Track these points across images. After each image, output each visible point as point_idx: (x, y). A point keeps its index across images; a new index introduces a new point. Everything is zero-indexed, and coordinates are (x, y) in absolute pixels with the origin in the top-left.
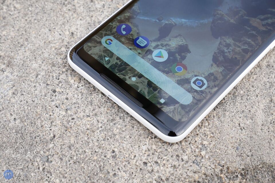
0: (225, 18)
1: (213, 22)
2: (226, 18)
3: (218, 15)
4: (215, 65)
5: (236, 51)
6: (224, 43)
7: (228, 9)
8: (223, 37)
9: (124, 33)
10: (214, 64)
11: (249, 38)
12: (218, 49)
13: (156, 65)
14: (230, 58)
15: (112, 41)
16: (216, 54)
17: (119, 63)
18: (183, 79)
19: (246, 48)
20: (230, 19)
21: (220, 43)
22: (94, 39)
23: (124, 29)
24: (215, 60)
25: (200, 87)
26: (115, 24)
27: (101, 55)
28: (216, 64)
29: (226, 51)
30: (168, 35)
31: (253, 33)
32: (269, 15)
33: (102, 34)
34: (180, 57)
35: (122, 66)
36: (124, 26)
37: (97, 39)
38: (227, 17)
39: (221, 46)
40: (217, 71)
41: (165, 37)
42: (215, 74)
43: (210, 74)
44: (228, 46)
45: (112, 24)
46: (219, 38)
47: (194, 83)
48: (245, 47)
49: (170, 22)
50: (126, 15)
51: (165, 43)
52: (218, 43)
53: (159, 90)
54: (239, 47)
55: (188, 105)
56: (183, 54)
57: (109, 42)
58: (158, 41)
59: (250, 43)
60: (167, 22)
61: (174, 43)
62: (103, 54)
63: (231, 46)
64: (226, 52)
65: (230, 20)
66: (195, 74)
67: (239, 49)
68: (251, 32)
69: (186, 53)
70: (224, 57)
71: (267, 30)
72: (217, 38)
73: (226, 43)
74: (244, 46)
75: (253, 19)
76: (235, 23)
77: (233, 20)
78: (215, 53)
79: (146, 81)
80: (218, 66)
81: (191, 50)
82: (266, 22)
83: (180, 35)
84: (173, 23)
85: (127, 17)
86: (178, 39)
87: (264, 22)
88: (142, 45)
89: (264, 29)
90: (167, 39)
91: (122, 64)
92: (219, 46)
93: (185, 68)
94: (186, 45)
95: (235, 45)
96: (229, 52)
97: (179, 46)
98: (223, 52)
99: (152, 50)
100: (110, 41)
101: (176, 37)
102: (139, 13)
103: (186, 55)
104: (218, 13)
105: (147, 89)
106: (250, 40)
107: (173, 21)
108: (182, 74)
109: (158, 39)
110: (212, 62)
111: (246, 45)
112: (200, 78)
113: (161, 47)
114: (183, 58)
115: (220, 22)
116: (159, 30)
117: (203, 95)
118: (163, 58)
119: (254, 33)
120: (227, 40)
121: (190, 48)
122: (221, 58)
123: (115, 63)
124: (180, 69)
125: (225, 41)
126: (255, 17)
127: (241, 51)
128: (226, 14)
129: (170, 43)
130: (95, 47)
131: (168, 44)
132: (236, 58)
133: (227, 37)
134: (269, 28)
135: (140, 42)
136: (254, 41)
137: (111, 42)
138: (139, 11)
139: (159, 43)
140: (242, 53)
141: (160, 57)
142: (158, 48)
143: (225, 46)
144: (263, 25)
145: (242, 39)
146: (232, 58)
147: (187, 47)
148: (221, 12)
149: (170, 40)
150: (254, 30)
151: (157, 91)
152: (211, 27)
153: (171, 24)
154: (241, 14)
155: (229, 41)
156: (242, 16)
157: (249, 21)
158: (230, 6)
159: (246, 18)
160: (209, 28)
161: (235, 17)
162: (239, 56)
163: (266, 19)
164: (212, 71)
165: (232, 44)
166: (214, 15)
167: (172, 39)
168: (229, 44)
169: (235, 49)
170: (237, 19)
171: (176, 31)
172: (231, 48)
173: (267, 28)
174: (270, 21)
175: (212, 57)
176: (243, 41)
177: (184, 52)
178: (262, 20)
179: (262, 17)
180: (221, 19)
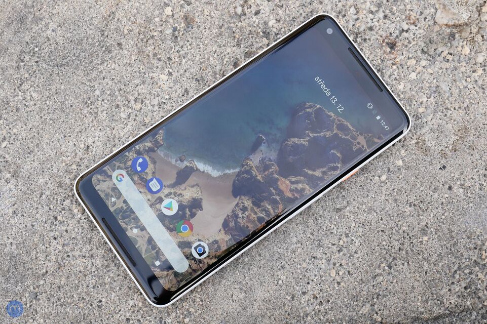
1: (238, 174)
2: (254, 172)
3: (247, 166)
4: (223, 232)
5: (251, 218)
6: (241, 205)
7: (260, 161)
8: (243, 197)
9: (139, 169)
10: (222, 230)
11: (269, 205)
12: (233, 211)
13: (162, 217)
14: (241, 226)
15: (123, 177)
16: (229, 218)
17: (125, 208)
18: (185, 242)
19: (263, 217)
20: (257, 174)
22: (105, 171)
23: (140, 165)
24: (225, 225)
25: (200, 255)
26: (131, 155)
27: (109, 193)
28: (225, 230)
29: (240, 215)
30: (184, 183)
31: (276, 199)
32: (302, 178)
33: (115, 165)
34: (189, 213)
35: (127, 212)
36: (141, 160)
37: (108, 171)
38: (256, 171)
39: (237, 208)
40: (223, 239)
41: (181, 184)
42: (220, 242)
43: (215, 241)
44: (244, 209)
45: (129, 154)
46: (239, 197)
47: (196, 248)
48: (262, 215)
49: (191, 165)
50: (146, 144)
51: (179, 192)
52: (235, 203)
53: (157, 249)
54: (256, 213)
55: (182, 273)
56: (194, 210)
57: (121, 179)
58: (172, 188)
59: (269, 211)
60: (188, 164)
61: (189, 193)
62: (111, 192)
63: (247, 210)
64: (240, 217)
65: (257, 176)
66: (200, 238)
67: (254, 216)
68: (275, 197)
69: (198, 209)
70: (236, 222)
71: (293, 197)
72: (236, 197)
73: (243, 206)
74: (261, 213)
75: (283, 179)
76: (261, 180)
77: (261, 176)
78: (228, 216)
79: (147, 236)
80: (226, 233)
81: (203, 207)
82: (295, 186)
83: (197, 185)
84: (194, 166)
85: (147, 148)
86: (194, 189)
87: (293, 187)
88: (154, 189)
89: (289, 195)
90: (183, 187)
91: (128, 210)
92: (235, 207)
93: (191, 228)
94: (201, 199)
95: (252, 210)
96: (243, 217)
97: (193, 198)
98: (237, 216)
99: (164, 198)
100: (122, 177)
101: (193, 186)
102: (161, 145)
103: (197, 212)
104: (248, 163)
105: (146, 246)
106: (270, 207)
107: (195, 165)
108: (186, 235)
109: (173, 186)
110: (221, 227)
111: (264, 212)
112: (203, 244)
113: (173, 196)
114: (193, 215)
115: (246, 175)
116: (177, 174)
117: (200, 265)
118: (172, 211)
119: (278, 198)
120: (245, 202)
121: (204, 203)
122: (232, 224)
123: (120, 207)
124: (185, 229)
125: (243, 203)
126: (285, 177)
127: (256, 219)
128: (255, 167)
129: (184, 193)
130: (104, 181)
131: (181, 194)
132: (248, 227)
133: (247, 197)
136: (274, 209)
137: (123, 179)
138: (162, 143)
139: (173, 191)
140: (256, 222)
142: (170, 197)
143: (241, 209)
144: (291, 190)
145: (262, 204)
146: (244, 226)
147: (200, 202)
148: (251, 162)
149: (185, 189)
150: (279, 195)
151: (155, 251)
152: (234, 181)
153: (192, 168)
154: (272, 170)
155: (248, 203)
156: (272, 173)
157: (277, 182)
158: (264, 156)
159: (276, 176)
160: (232, 182)
161: (264, 172)
162: (252, 226)
163: (297, 182)
164: (217, 238)
165: (249, 208)
166: (243, 166)
167: (188, 188)
168: (246, 208)
169: (250, 215)
170: (265, 175)
171: (195, 178)
172: (246, 213)
173: (294, 195)
174: (300, 186)
175: (223, 221)
176: (263, 206)
177: (195, 208)
178: (292, 183)
179: (294, 179)
180: (248, 172)
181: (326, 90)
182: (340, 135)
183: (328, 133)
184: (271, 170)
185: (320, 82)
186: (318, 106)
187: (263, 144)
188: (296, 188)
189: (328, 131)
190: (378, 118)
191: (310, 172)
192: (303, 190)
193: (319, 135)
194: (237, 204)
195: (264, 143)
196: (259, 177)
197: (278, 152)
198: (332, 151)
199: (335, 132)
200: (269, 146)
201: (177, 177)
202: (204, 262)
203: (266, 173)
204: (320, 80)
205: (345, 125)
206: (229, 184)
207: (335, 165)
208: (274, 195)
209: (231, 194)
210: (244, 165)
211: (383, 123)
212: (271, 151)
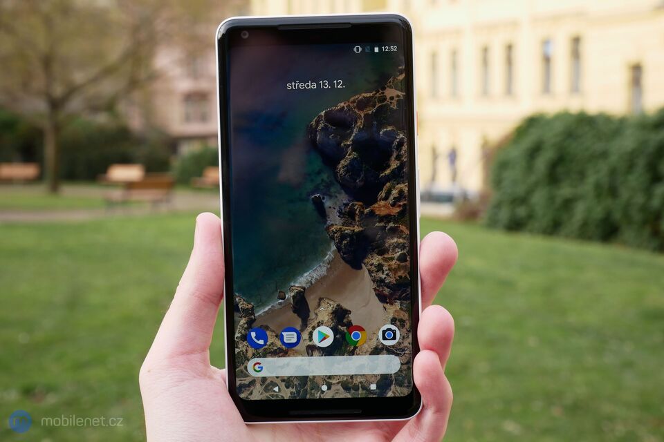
0: (346, 231)
1: (339, 249)
2: (348, 230)
3: (336, 233)
4: (388, 306)
5: (393, 267)
6: (373, 268)
7: (339, 216)
8: (366, 261)
10: (385, 305)
11: (392, 238)
12: (374, 281)
14: (395, 282)
16: (378, 290)
17: (294, 390)
19: (401, 254)
20: (352, 229)
21: (370, 272)
22: (240, 385)
24: (383, 298)
26: (242, 347)
28: (387, 303)
29: (383, 276)
30: (309, 311)
31: (391, 227)
32: (388, 184)
33: (242, 371)
34: (345, 328)
35: (300, 391)
37: (243, 382)
38: (347, 228)
39: (373, 275)
40: (396, 311)
41: (308, 316)
43: (392, 320)
44: (380, 267)
45: (239, 348)
46: (363, 265)
48: (398, 254)
49: (295, 291)
50: (241, 323)
51: (315, 323)
52: (367, 273)
53: (360, 385)
54: (392, 259)
56: (345, 321)
58: (306, 327)
59: (399, 244)
60: (293, 294)
61: (324, 312)
63: (383, 266)
64: (385, 278)
65: (353, 231)
67: (394, 262)
68: (388, 227)
69: (347, 316)
70: (388, 286)
71: (401, 208)
72: (360, 268)
73: (375, 267)
74: (396, 253)
75: (376, 205)
76: (361, 229)
77: (356, 227)
78: (375, 289)
79: (339, 387)
80: (392, 304)
81: (348, 308)
82: (391, 197)
83: (321, 299)
84: (299, 289)
85: (246, 326)
86: (323, 305)
87: (391, 200)
89: (397, 210)
90: (312, 316)
92: (371, 276)
94: (338, 305)
95: (386, 260)
96: (387, 275)
97: (332, 313)
98: (382, 281)
99: (311, 343)
101: (319, 305)
102: (252, 309)
103: (350, 319)
104: (333, 231)
106: (395, 240)
107: (298, 287)
109: (304, 325)
110: (381, 305)
111: (397, 250)
112: (385, 328)
114: (349, 325)
115: (345, 242)
116: (294, 312)
119: (391, 225)
120: (373, 261)
121: (346, 306)
122: (387, 291)
125: (372, 265)
126: (376, 201)
127: (398, 263)
128: (343, 225)
129: (320, 318)
130: (251, 393)
131: (319, 322)
132: (400, 277)
133: (370, 256)
134: (401, 204)
135: (289, 338)
136: (400, 237)
138: (250, 306)
139: (309, 329)
140: (402, 264)
141: (325, 338)
143: (377, 271)
144: (393, 205)
145: (387, 245)
146: (396, 280)
147: (342, 308)
148: (335, 227)
149: (316, 314)
150: (389, 222)
151: (360, 389)
152: (343, 258)
153: (299, 293)
154: (358, 210)
155: (376, 259)
156: (362, 213)
157: (374, 213)
158: (337, 208)
159: (367, 210)
160: (342, 261)
161: (354, 220)
162: (402, 272)
163: (389, 193)
164: (391, 316)
165: (382, 262)
166: (332, 238)
167: (317, 311)
168: (379, 264)
169: (390, 265)
170: (358, 221)
171: (312, 297)
172: (385, 268)
173: (400, 206)
174: (395, 193)
175: (376, 298)
176: (390, 246)
177: (344, 318)
178: (386, 198)
179: (383, 194)
180: (343, 237)
181: (308, 86)
182: (370, 112)
183: (359, 124)
184: (357, 212)
185: (295, 85)
186: (323, 113)
187: (324, 201)
188: (394, 198)
189: (356, 122)
190: (376, 50)
191: (388, 172)
192: (401, 192)
193: (354, 135)
194: (369, 271)
195: (324, 198)
196: (357, 229)
197: (343, 191)
198: (381, 133)
199: (363, 116)
200: (331, 196)
201: (298, 315)
202: (406, 347)
203: (357, 219)
204: (293, 84)
205: (362, 100)
206: (342, 265)
207: (398, 140)
208: (386, 227)
209: (354, 270)
210: (333, 236)
211: (385, 49)
212: (336, 197)
